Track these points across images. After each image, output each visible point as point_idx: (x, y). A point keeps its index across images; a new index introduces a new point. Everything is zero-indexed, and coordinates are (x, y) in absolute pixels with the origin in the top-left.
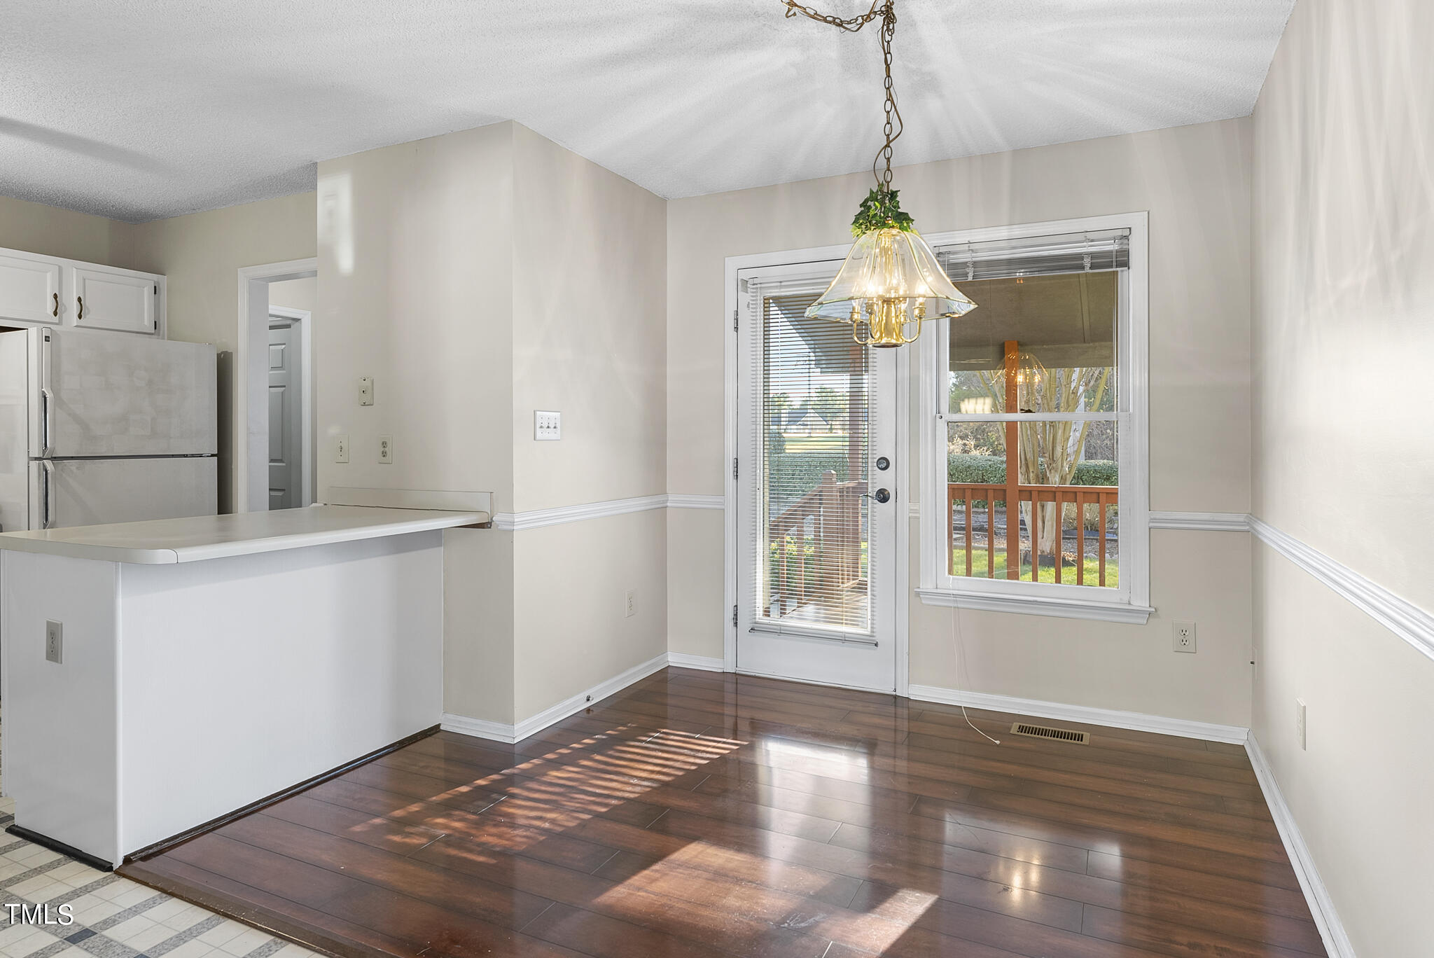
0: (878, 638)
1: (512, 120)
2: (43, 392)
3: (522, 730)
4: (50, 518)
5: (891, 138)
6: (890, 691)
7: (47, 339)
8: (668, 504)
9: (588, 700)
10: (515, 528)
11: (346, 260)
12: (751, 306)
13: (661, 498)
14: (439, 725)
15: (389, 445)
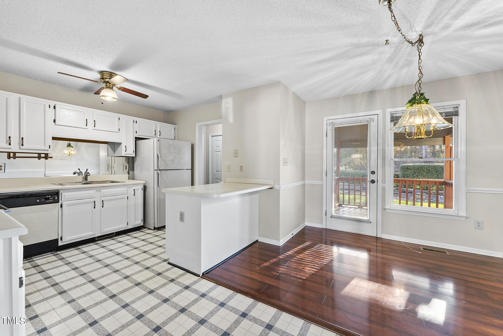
0: (371, 220)
1: (280, 81)
2: (158, 154)
3: (281, 242)
4: (159, 185)
5: (421, 78)
6: (375, 235)
7: (158, 141)
8: (306, 183)
9: (292, 234)
10: (281, 189)
11: (231, 120)
12: (331, 130)
13: (304, 181)
14: (258, 240)
15: (243, 167)
